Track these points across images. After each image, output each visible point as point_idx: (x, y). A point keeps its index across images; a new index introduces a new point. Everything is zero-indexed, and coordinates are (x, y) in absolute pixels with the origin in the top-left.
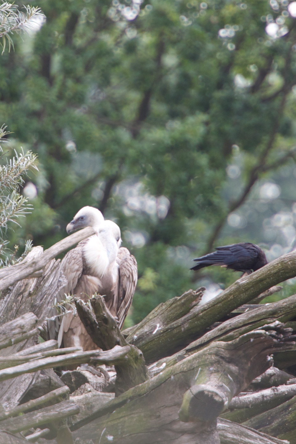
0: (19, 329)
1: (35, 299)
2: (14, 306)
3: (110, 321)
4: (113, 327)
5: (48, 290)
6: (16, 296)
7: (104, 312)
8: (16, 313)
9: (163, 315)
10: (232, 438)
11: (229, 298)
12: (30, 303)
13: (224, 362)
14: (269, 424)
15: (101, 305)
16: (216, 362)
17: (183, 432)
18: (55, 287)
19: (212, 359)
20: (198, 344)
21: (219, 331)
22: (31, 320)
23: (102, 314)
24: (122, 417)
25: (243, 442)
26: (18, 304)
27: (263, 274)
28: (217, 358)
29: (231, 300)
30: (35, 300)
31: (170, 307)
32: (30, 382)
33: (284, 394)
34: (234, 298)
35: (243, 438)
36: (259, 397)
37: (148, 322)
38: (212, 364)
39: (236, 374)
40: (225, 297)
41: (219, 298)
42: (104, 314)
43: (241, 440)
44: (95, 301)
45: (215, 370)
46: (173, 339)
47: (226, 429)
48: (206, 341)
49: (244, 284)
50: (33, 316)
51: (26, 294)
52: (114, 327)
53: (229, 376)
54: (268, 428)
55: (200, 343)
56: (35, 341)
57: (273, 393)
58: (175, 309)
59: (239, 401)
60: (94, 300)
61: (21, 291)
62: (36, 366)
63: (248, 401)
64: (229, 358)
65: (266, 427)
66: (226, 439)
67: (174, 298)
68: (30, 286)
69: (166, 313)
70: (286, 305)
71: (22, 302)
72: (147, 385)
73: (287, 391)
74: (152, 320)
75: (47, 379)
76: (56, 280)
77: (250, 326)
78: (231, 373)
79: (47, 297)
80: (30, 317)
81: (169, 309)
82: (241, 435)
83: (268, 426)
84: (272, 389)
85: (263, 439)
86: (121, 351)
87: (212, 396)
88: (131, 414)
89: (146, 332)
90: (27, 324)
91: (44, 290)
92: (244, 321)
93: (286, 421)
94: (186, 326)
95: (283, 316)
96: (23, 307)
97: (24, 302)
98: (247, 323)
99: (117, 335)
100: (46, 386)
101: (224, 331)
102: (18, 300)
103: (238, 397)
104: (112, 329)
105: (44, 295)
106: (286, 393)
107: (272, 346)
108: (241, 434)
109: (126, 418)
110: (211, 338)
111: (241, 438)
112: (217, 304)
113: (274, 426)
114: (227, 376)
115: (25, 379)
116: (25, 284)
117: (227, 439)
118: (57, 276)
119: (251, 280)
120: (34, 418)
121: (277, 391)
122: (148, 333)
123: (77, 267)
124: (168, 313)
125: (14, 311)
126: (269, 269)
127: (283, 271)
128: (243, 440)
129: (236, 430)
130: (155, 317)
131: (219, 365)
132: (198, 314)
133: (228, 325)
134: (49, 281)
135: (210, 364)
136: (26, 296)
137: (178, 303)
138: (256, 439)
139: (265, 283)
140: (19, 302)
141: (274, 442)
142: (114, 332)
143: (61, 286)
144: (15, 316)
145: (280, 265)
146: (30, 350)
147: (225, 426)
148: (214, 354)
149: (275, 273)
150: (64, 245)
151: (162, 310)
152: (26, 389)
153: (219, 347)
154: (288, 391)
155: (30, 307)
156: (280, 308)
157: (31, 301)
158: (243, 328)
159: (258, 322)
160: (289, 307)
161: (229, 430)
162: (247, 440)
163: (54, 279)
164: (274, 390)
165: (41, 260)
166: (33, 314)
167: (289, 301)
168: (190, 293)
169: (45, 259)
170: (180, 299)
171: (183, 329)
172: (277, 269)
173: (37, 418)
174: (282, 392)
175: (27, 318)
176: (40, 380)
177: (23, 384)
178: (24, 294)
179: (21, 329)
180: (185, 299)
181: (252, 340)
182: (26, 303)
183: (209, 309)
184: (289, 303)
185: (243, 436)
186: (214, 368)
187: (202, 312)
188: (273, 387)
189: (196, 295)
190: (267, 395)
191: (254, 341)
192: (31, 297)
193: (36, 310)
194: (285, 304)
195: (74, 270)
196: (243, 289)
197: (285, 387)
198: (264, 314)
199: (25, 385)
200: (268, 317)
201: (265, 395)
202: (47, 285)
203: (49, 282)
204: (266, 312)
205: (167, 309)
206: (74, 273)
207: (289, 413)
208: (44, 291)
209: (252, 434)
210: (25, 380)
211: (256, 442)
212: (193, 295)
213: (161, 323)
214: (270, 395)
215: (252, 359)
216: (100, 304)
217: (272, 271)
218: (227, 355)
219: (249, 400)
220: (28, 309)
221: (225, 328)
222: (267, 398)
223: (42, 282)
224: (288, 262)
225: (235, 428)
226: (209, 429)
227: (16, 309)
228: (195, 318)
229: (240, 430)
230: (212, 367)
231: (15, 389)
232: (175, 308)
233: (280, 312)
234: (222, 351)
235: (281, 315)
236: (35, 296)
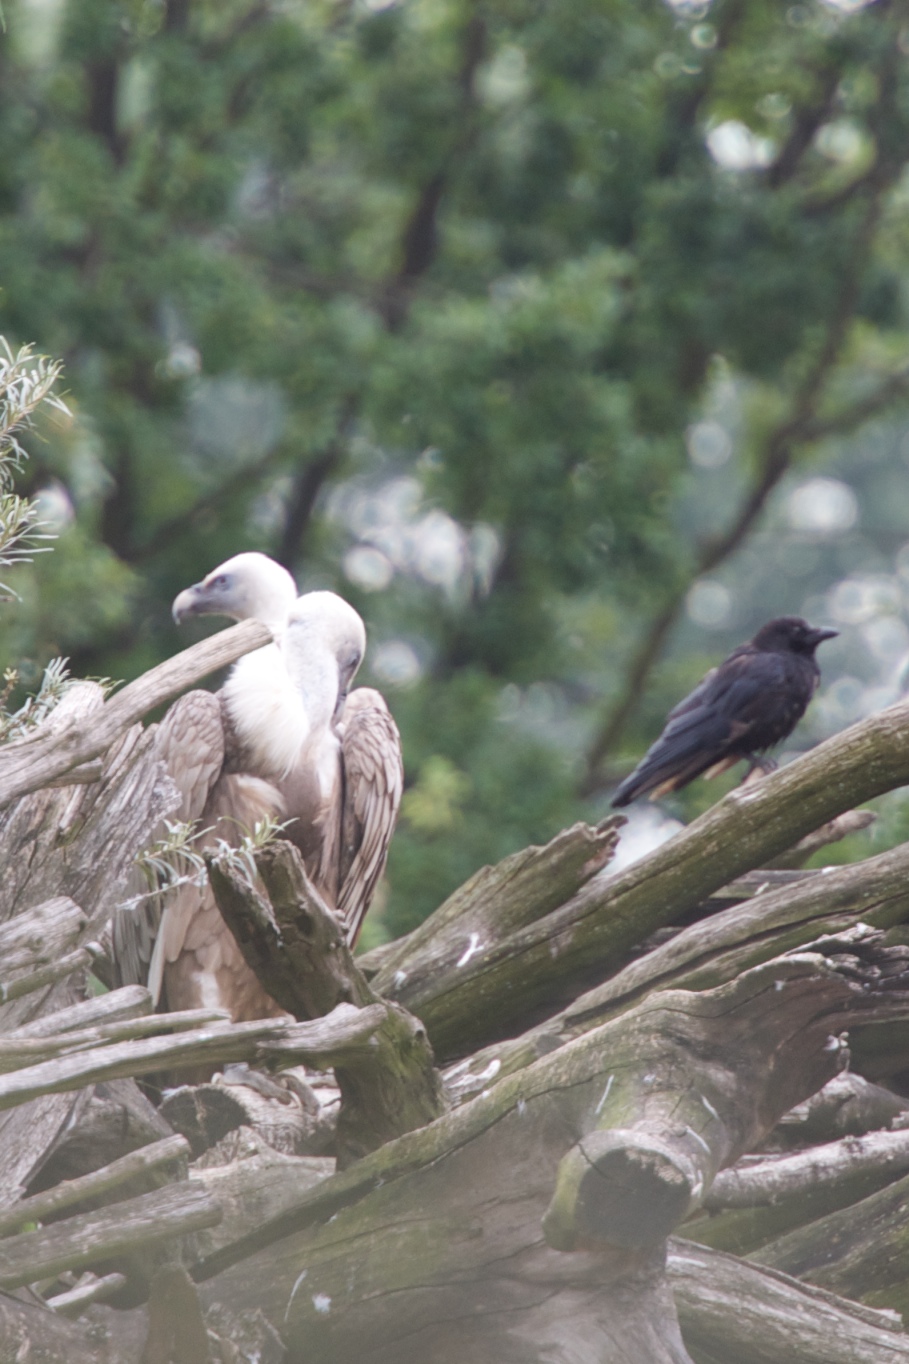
0: (26, 951)
1: (77, 853)
2: (10, 876)
3: (320, 925)
4: (328, 944)
5: (118, 824)
6: (13, 845)
7: (300, 897)
8: (16, 900)
9: (489, 905)
10: (714, 1303)
11: (705, 849)
12: (61, 867)
13: (689, 1058)
14: (835, 1258)
15: (290, 872)
16: (663, 1057)
17: (557, 1284)
18: (142, 813)
19: (650, 1046)
20: (603, 999)
21: (671, 957)
22: (64, 920)
23: (293, 902)
24: (359, 1236)
25: (751, 1315)
26: (20, 869)
27: (813, 772)
28: (667, 1043)
29: (711, 855)
30: (78, 858)
31: (511, 879)
32: (59, 1123)
33: (883, 1161)
34: (721, 850)
35: (749, 1302)
36: (801, 1169)
37: (442, 927)
38: (650, 1063)
39: (729, 1095)
40: (690, 846)
41: (673, 850)
42: (301, 903)
43: (743, 1309)
44: (271, 861)
45: (660, 1084)
46: (525, 983)
47: (696, 1275)
48: (628, 990)
49: (751, 804)
50: (70, 909)
51: (48, 836)
52: (333, 945)
53: (706, 1102)
54: (832, 1270)
55: (610, 996)
56: (77, 991)
57: (846, 1156)
58: (530, 887)
59: (736, 1185)
60: (268, 858)
61: (30, 829)
62: (81, 1071)
63: (768, 1182)
64: (705, 1043)
65: (826, 1267)
66: (694, 1307)
67: (525, 851)
68: (60, 811)
69: (500, 896)
70: (889, 873)
71: (33, 864)
72: (439, 1131)
73: (893, 1150)
74: (456, 921)
75: (115, 1114)
76: (144, 793)
77: (773, 942)
78: (713, 1092)
79: (114, 846)
80: (61, 913)
81: (509, 885)
82: (744, 1294)
83: (833, 1265)
84: (844, 1144)
85: (814, 1307)
86: (355, 1023)
87: (651, 1166)
88: (386, 1227)
89: (435, 961)
90: (52, 934)
91: (106, 823)
92: (753, 924)
93: (890, 1246)
94: (566, 939)
95: (878, 907)
96: (37, 879)
97: (39, 864)
98: (763, 930)
99: (343, 971)
100: (112, 1136)
101: (688, 955)
102: (22, 858)
103: (735, 1171)
104: (328, 950)
105: (107, 842)
106: (890, 1158)
107: (846, 1006)
108: (745, 1289)
109: (373, 1240)
110: (647, 979)
111: (745, 1304)
112: (667, 868)
113: (849, 1265)
114: (700, 1101)
115: (45, 1113)
116: (44, 807)
117: (700, 1306)
118: (147, 780)
119: (775, 791)
120: (75, 1238)
121: (861, 1149)
122: (441, 963)
123: (204, 749)
124: (507, 900)
125: (9, 891)
126: (833, 755)
127: (879, 762)
128: (749, 1311)
129: (727, 1276)
130: (465, 911)
131: (673, 1068)
132: (604, 902)
133: (700, 936)
134: (121, 795)
135: (644, 1064)
136: (47, 843)
137: (540, 867)
138: (792, 1304)
139: (821, 800)
140: (26, 863)
141: (851, 1315)
142: (333, 960)
143: (160, 811)
144: (13, 908)
145: (868, 742)
146: (62, 1020)
147: (692, 1265)
148: (658, 1031)
149: (854, 770)
150: (170, 679)
151: (486, 890)
152: (47, 1144)
153: (673, 1007)
154: (897, 1149)
155: (61, 878)
156: (870, 882)
157: (65, 860)
158: (749, 946)
159: (800, 928)
160: (898, 879)
161: (705, 1278)
162: (763, 1309)
163: (137, 788)
164: (849, 1146)
165: (97, 728)
166: (70, 902)
167: (899, 858)
168: (578, 835)
169: (109, 725)
170: (546, 855)
171: (554, 951)
172: (859, 757)
173: (84, 1239)
174: (875, 1152)
175: (52, 914)
176: (91, 1115)
177: (39, 1129)
178: (40, 836)
179: (31, 952)
180: (562, 854)
181: (780, 985)
182: (47, 868)
183: (639, 887)
184: (898, 865)
185: (749, 1297)
186: (658, 1075)
187: (617, 894)
188: (849, 1139)
189: (598, 841)
190: (828, 1163)
191: (785, 988)
192: (62, 848)
193: (81, 890)
194: (886, 869)
195: (195, 759)
196: (751, 822)
197: (887, 1138)
198: (818, 903)
199: (43, 1133)
200: (830, 911)
201: (822, 1165)
202: (116, 807)
203: (123, 798)
204: (824, 896)
205: (504, 886)
206: (197, 771)
207: (898, 1223)
208: (105, 827)
209: (780, 1292)
210: (43, 1117)
211: (793, 1315)
212: (587, 842)
213: (484, 931)
214: (839, 1164)
215: (779, 1047)
216: (286, 870)
217: (845, 764)
218: (697, 1032)
219: (770, 1179)
220: (55, 885)
221: (690, 946)
222: (827, 1173)
223: (100, 798)
224: (894, 732)
225: (725, 1270)
226: (641, 1275)
227: (15, 887)
228: (593, 916)
229: (741, 1279)
230: (651, 1073)
231: (13, 1144)
232: (528, 881)
233: (870, 896)
234: (684, 1022)
235: (873, 906)
236: (77, 843)
